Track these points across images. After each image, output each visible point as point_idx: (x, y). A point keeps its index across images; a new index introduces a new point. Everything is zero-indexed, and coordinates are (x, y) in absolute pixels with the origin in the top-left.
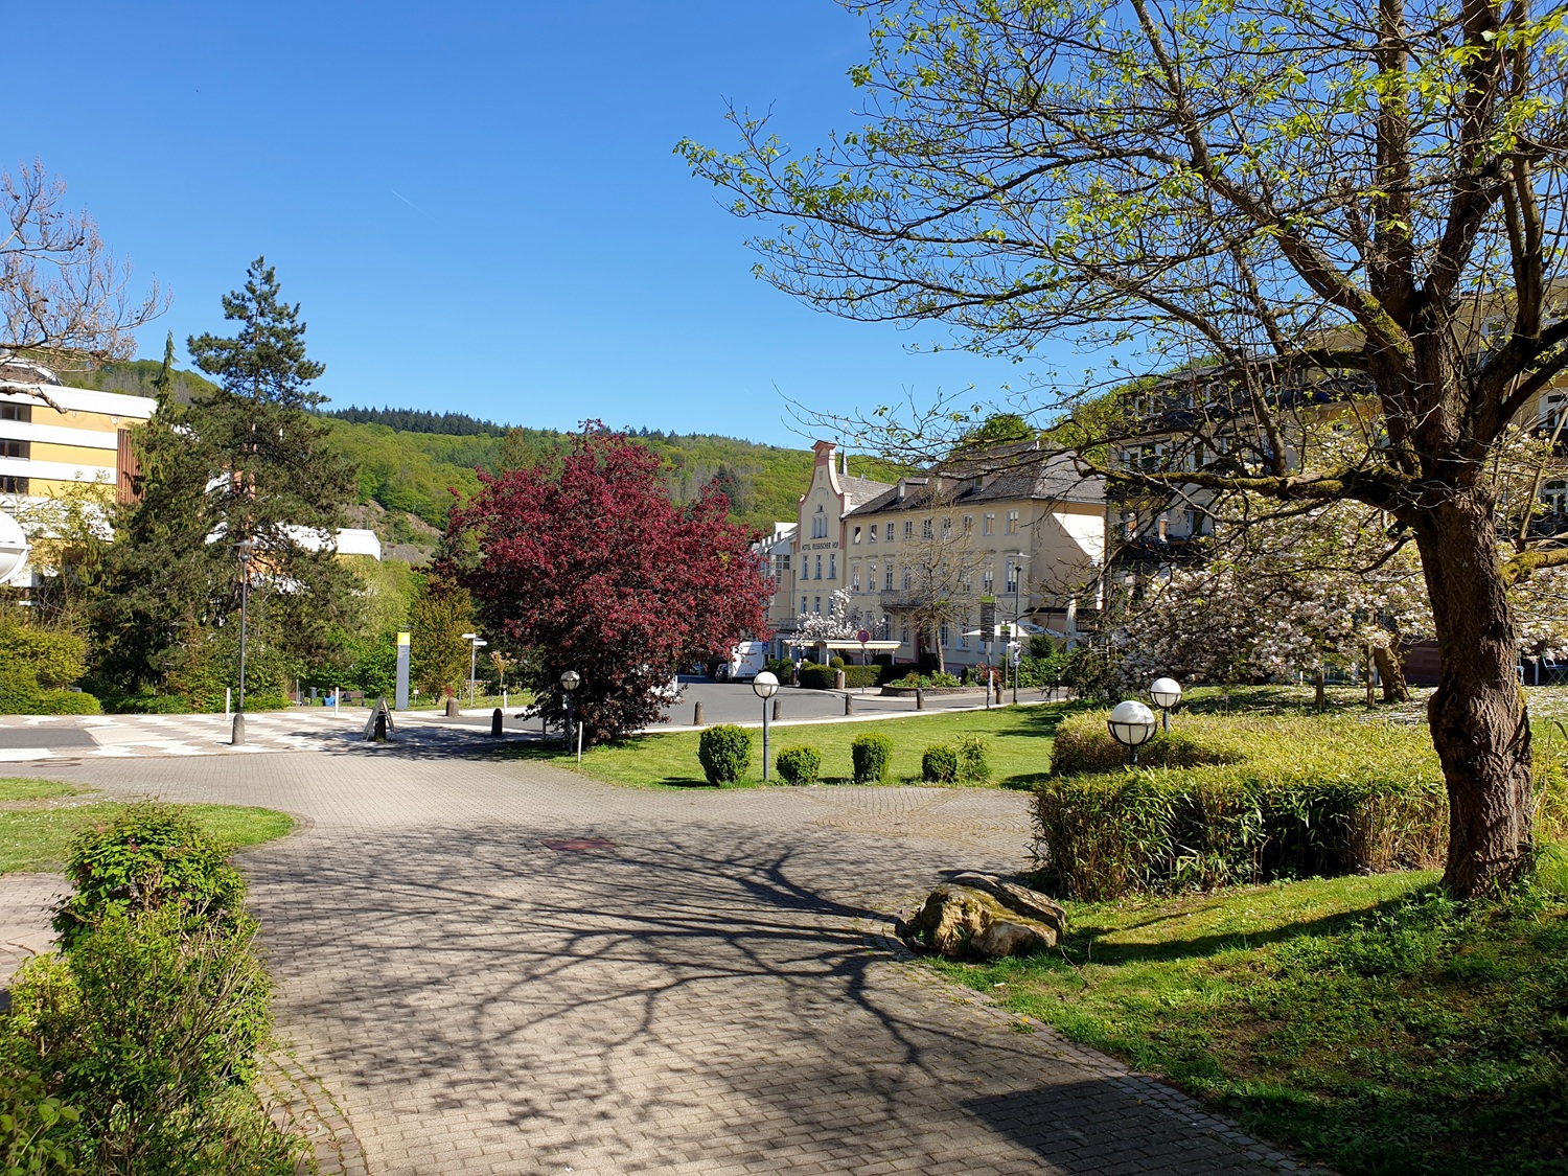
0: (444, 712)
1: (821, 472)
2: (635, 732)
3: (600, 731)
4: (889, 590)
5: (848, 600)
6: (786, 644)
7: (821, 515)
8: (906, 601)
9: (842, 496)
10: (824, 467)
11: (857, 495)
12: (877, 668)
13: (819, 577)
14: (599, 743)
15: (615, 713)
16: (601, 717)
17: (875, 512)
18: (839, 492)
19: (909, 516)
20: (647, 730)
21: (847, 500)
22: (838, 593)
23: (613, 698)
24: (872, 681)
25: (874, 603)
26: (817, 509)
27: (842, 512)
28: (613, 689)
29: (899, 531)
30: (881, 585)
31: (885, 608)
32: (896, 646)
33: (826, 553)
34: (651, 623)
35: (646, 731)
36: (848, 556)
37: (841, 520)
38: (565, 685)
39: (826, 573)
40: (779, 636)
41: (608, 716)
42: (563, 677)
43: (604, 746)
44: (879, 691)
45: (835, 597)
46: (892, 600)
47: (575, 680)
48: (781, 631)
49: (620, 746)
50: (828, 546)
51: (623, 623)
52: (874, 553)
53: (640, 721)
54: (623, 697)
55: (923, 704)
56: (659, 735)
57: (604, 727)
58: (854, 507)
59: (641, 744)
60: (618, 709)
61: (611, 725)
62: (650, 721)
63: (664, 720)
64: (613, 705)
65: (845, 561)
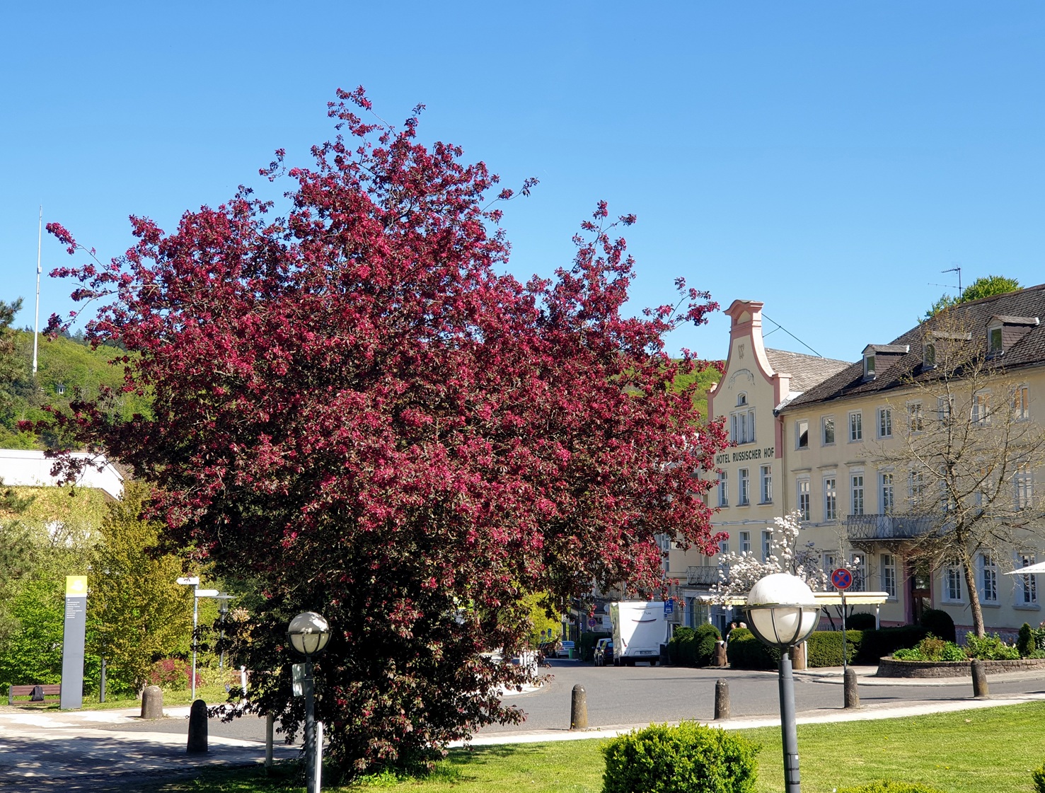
0: (138, 711)
1: (741, 347)
2: (452, 744)
3: (374, 743)
4: (858, 515)
5: (796, 533)
6: (703, 603)
7: (744, 410)
8: (887, 528)
9: (774, 380)
10: (745, 339)
11: (799, 378)
12: (855, 634)
13: (745, 502)
14: (374, 769)
15: (407, 705)
16: (379, 713)
17: (831, 398)
18: (770, 373)
19: (887, 402)
20: (478, 740)
21: (784, 384)
22: (779, 521)
23: (402, 669)
24: (849, 656)
25: (837, 538)
26: (736, 401)
27: (777, 401)
28: (401, 651)
29: (870, 427)
30: (844, 508)
31: (856, 543)
32: (882, 600)
33: (754, 466)
34: (474, 493)
35: (473, 742)
36: (790, 468)
37: (777, 413)
38: (298, 642)
39: (754, 495)
40: (688, 593)
41: (393, 711)
42: (294, 625)
43: (387, 776)
44: (874, 670)
45: (777, 527)
46: (862, 531)
47: (317, 632)
48: (691, 586)
49: (421, 773)
50: (756, 454)
51: (408, 489)
52: (831, 461)
53: (462, 720)
54: (426, 671)
55: (985, 688)
56: (506, 751)
57: (381, 735)
58: (794, 395)
59: (466, 770)
60: (413, 694)
61: (399, 730)
62: (483, 720)
63: (512, 717)
64: (402, 686)
65: (785, 476)
